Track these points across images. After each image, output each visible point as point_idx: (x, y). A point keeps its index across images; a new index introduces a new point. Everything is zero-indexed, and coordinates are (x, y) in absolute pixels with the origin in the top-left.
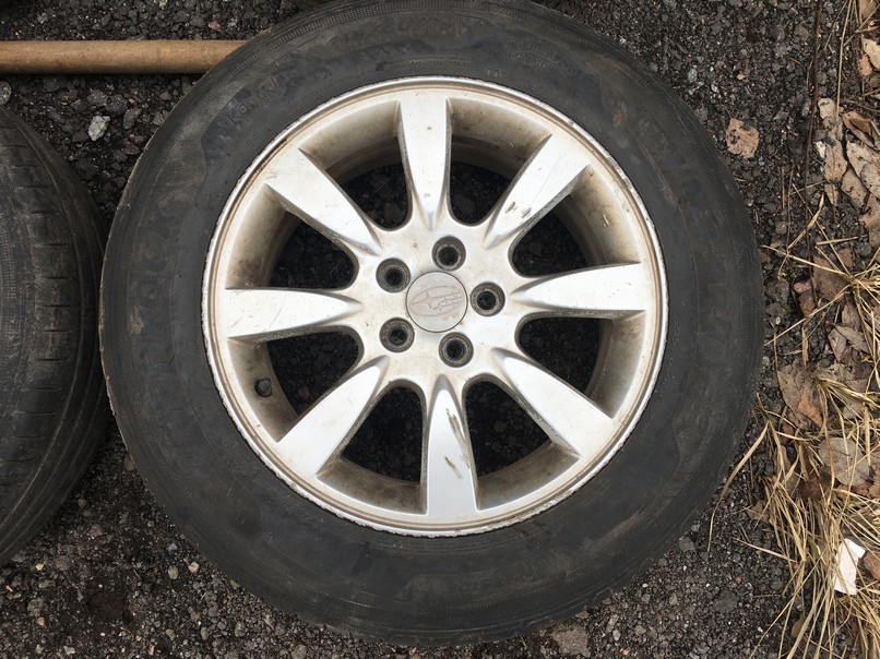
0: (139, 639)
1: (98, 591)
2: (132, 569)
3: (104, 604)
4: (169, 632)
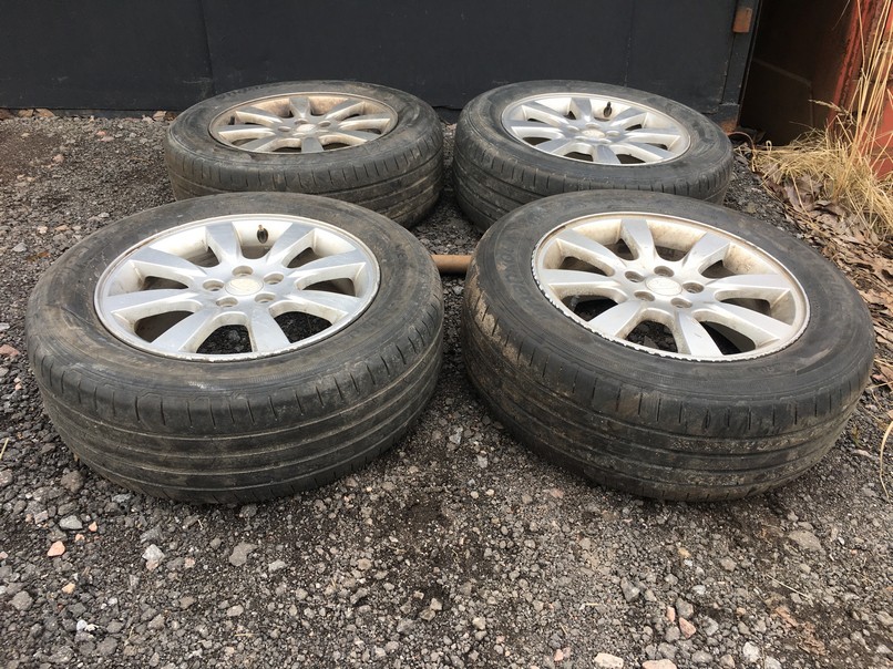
0: (451, 532)
1: (416, 504)
2: (443, 491)
3: (420, 512)
4: (475, 529)
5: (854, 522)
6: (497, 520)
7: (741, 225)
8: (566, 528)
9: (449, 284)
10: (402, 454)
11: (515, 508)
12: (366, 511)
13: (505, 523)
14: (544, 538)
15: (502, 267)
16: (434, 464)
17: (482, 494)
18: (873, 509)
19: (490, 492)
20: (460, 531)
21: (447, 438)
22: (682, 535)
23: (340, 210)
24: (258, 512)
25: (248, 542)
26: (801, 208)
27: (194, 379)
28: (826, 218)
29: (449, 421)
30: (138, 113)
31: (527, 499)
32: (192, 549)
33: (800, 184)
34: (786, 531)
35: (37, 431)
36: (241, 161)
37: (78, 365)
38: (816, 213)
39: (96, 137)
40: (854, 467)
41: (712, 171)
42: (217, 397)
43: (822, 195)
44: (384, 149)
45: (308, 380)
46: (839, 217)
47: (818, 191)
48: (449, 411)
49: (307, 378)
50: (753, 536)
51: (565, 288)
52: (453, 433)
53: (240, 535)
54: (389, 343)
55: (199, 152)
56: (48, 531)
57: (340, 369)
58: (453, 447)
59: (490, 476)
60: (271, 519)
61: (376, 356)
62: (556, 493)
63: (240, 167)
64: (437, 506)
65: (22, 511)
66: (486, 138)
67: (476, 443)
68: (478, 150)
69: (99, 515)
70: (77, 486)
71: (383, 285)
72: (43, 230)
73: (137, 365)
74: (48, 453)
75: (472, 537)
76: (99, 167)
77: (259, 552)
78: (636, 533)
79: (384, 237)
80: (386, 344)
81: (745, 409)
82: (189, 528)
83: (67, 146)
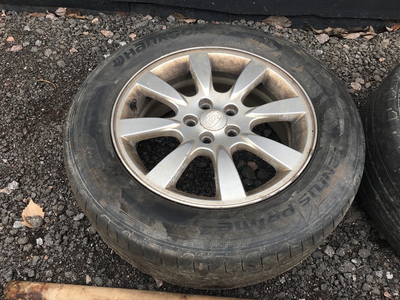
30: (42, 8)
39: (8, 45)
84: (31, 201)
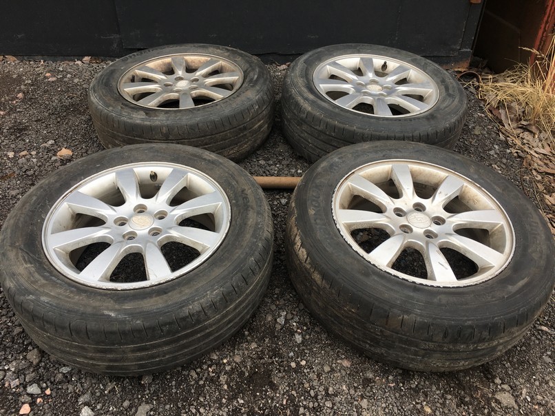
0: (278, 395)
1: (256, 373)
2: (273, 362)
3: (258, 379)
4: (294, 392)
5: (537, 383)
6: (308, 385)
7: (472, 170)
8: (352, 392)
9: (277, 197)
10: (246, 333)
11: (319, 376)
12: (223, 379)
13: (312, 388)
14: (337, 399)
15: (312, 212)
16: (267, 340)
17: (298, 364)
18: (550, 373)
19: (303, 363)
20: (284, 394)
21: (276, 320)
22: (426, 396)
23: (205, 159)
24: (153, 380)
25: (147, 403)
26: (509, 126)
27: (108, 309)
28: (526, 135)
29: (277, 306)
30: (72, 58)
31: (327, 369)
32: (111, 409)
33: (510, 108)
34: (493, 393)
35: (10, 317)
36: (139, 117)
37: (31, 297)
38: (519, 131)
39: (45, 78)
40: (539, 339)
41: (453, 120)
42: (123, 322)
43: (524, 117)
44: (234, 106)
45: (183, 306)
46: (534, 134)
47: (522, 114)
48: (277, 298)
49: (183, 304)
50: (472, 396)
51: (354, 224)
52: (280, 316)
53: (142, 397)
54: (237, 273)
55: (111, 108)
56: (19, 395)
57: (204, 297)
58: (280, 327)
59: (304, 350)
60: (161, 385)
61: (228, 284)
62: (346, 363)
63: (138, 122)
64: (268, 374)
65: (3, 379)
66: (303, 96)
67: (295, 324)
68: (297, 104)
69: (51, 383)
70: (37, 360)
71: (233, 222)
72: (11, 155)
73: (70, 298)
74: (18, 334)
75: (291, 398)
76: (47, 102)
77: (154, 411)
78: (397, 395)
79: (234, 183)
80: (235, 275)
81: (471, 327)
82: (109, 392)
83: (25, 85)
84: (63, 149)
